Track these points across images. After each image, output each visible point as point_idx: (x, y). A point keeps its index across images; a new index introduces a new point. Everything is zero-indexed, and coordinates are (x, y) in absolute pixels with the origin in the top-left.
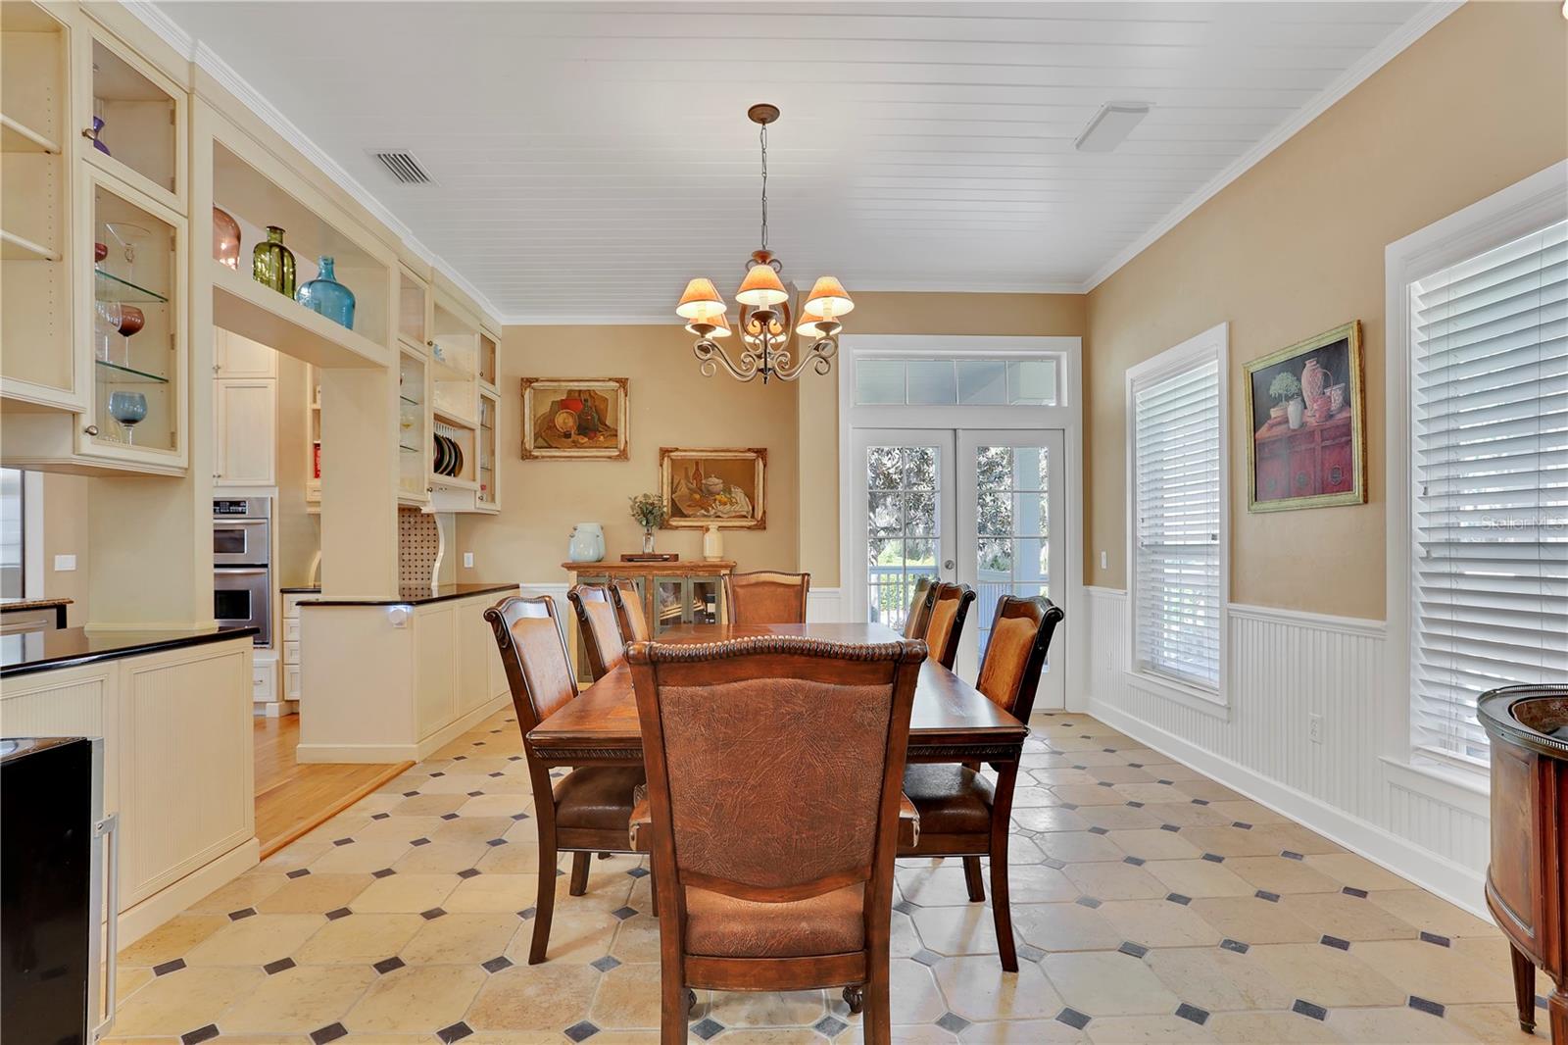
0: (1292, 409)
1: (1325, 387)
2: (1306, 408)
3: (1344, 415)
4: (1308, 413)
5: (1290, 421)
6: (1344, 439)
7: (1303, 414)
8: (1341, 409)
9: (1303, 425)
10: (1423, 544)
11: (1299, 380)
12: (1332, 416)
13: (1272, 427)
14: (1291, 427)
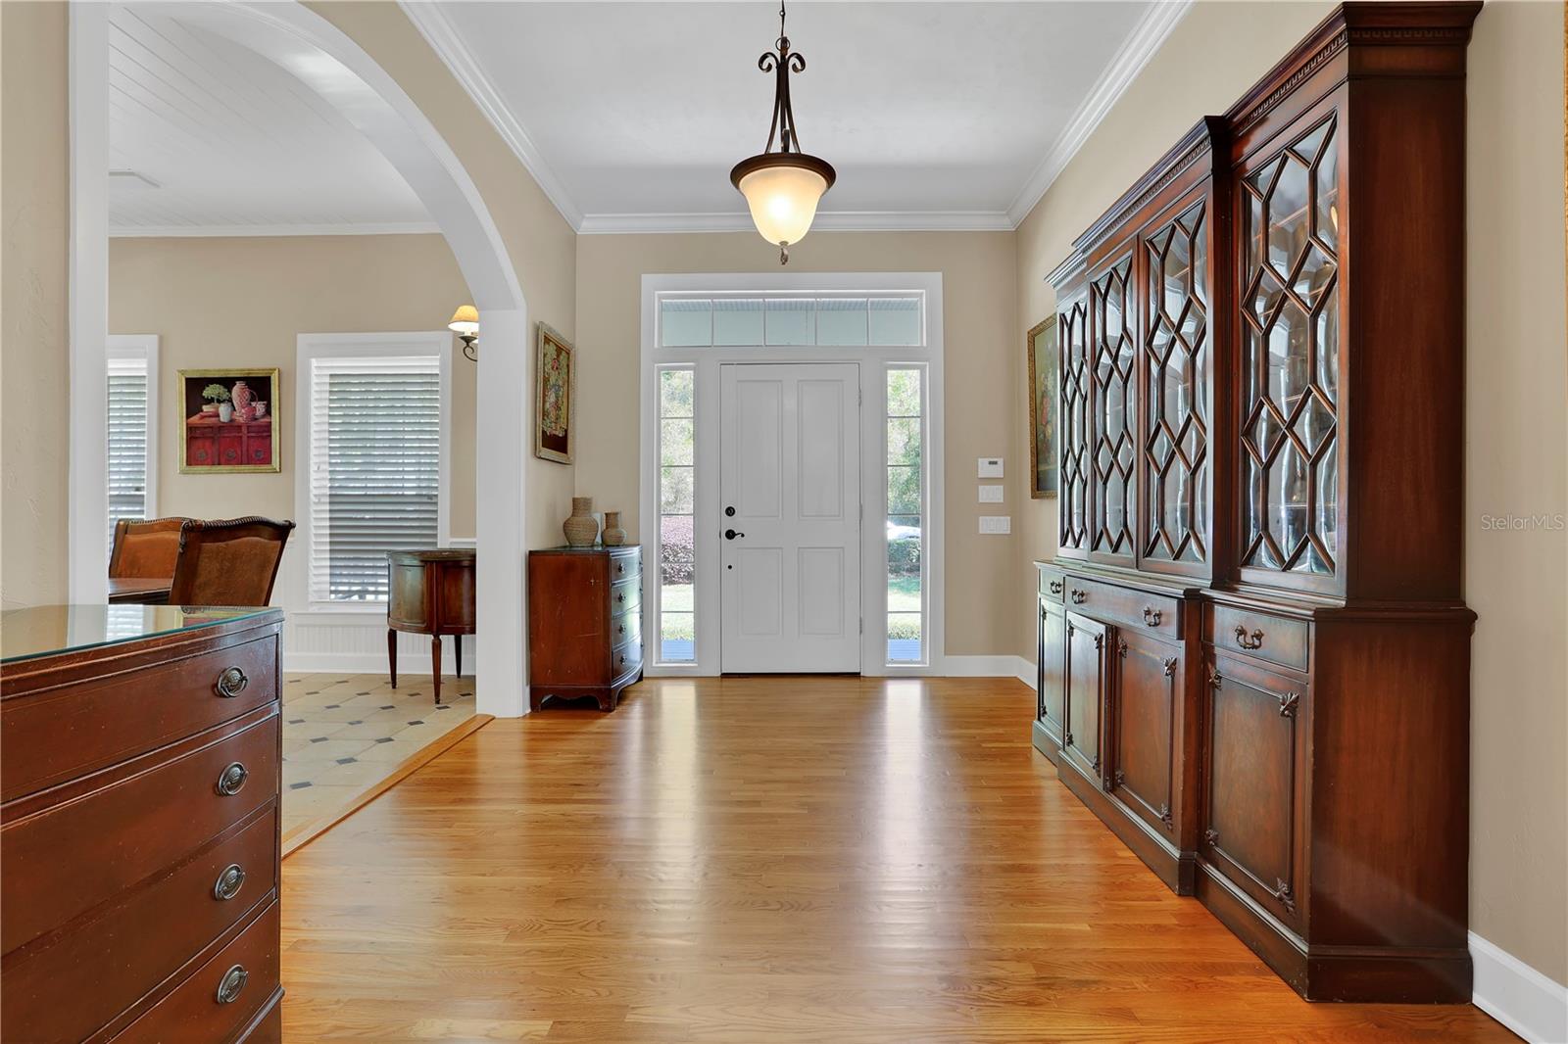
0: (224, 411)
1: (251, 401)
2: (235, 410)
3: (266, 420)
4: (237, 414)
5: (221, 415)
6: (265, 434)
7: (232, 414)
8: (263, 416)
9: (232, 421)
10: (315, 496)
11: (230, 391)
12: (256, 419)
13: (203, 417)
14: (222, 419)
